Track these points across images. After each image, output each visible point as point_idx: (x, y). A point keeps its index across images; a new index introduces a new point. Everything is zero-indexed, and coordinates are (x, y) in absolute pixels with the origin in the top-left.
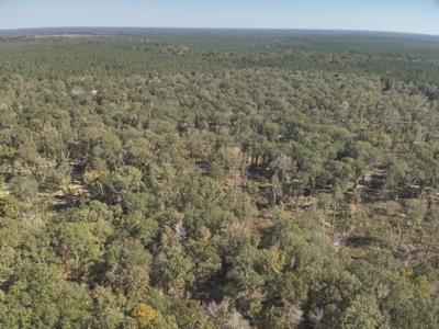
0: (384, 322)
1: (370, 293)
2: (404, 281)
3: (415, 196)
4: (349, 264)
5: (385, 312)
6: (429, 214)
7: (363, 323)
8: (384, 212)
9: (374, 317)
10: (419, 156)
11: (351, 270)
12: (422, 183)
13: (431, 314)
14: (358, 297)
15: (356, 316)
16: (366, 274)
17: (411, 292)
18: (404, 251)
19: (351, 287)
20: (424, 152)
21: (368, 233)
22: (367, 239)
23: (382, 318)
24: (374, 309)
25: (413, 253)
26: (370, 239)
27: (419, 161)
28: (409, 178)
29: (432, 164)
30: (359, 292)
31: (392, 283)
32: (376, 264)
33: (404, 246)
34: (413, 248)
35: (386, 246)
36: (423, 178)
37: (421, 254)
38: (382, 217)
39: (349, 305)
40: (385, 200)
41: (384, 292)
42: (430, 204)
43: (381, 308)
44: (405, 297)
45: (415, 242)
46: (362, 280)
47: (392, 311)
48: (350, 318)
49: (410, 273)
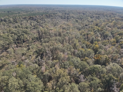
0: (19, 81)
1: (11, 77)
2: (18, 68)
3: (9, 48)
4: (2, 74)
5: (18, 78)
6: (14, 51)
7: (15, 85)
8: (3, 56)
9: (16, 81)
10: (4, 38)
11: (4, 75)
12: (8, 44)
13: (28, 71)
14: (9, 80)
15: (12, 85)
16: (8, 73)
17: (21, 70)
18: (14, 62)
19: (6, 79)
20: (5, 36)
21: (2, 64)
22: (3, 65)
23: (18, 80)
24: (15, 79)
25: (16, 61)
26: (4, 65)
27: (5, 39)
28: (4, 44)
29: (8, 39)
30: (9, 79)
31: (15, 71)
32: (9, 70)
33: (13, 61)
34: (15, 60)
35: (9, 64)
36: (8, 43)
37: (18, 60)
38: (4, 58)
39: (9, 84)
40: (2, 53)
41: (15, 74)
42: (13, 48)
43: (16, 78)
44: (20, 71)
45: (15, 59)
46: (8, 76)
47: (19, 77)
48: (11, 86)
49: (18, 66)
